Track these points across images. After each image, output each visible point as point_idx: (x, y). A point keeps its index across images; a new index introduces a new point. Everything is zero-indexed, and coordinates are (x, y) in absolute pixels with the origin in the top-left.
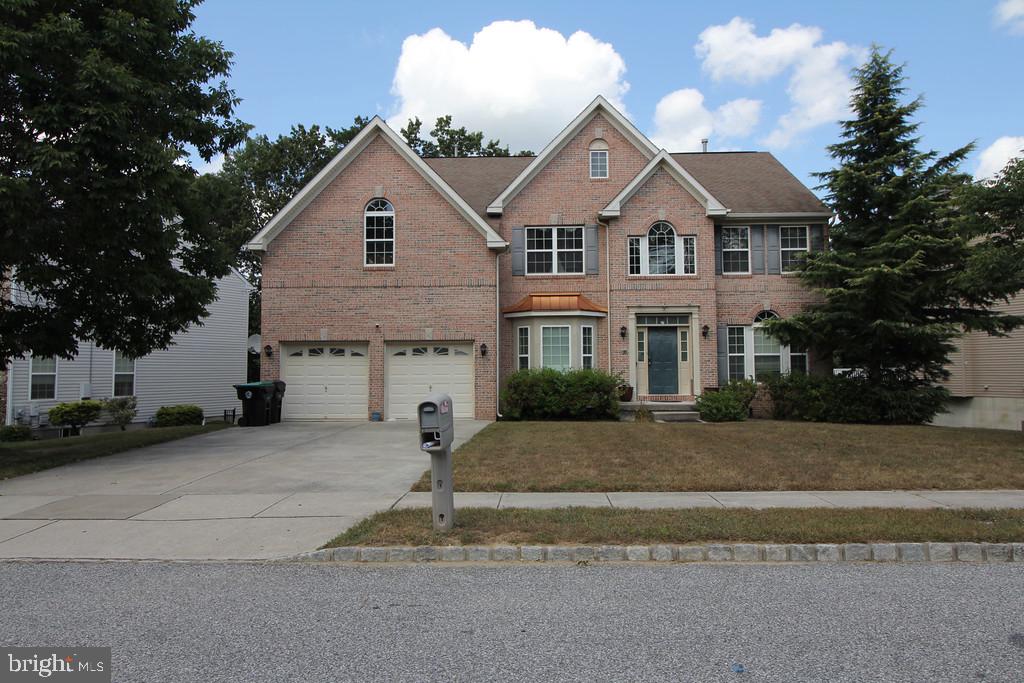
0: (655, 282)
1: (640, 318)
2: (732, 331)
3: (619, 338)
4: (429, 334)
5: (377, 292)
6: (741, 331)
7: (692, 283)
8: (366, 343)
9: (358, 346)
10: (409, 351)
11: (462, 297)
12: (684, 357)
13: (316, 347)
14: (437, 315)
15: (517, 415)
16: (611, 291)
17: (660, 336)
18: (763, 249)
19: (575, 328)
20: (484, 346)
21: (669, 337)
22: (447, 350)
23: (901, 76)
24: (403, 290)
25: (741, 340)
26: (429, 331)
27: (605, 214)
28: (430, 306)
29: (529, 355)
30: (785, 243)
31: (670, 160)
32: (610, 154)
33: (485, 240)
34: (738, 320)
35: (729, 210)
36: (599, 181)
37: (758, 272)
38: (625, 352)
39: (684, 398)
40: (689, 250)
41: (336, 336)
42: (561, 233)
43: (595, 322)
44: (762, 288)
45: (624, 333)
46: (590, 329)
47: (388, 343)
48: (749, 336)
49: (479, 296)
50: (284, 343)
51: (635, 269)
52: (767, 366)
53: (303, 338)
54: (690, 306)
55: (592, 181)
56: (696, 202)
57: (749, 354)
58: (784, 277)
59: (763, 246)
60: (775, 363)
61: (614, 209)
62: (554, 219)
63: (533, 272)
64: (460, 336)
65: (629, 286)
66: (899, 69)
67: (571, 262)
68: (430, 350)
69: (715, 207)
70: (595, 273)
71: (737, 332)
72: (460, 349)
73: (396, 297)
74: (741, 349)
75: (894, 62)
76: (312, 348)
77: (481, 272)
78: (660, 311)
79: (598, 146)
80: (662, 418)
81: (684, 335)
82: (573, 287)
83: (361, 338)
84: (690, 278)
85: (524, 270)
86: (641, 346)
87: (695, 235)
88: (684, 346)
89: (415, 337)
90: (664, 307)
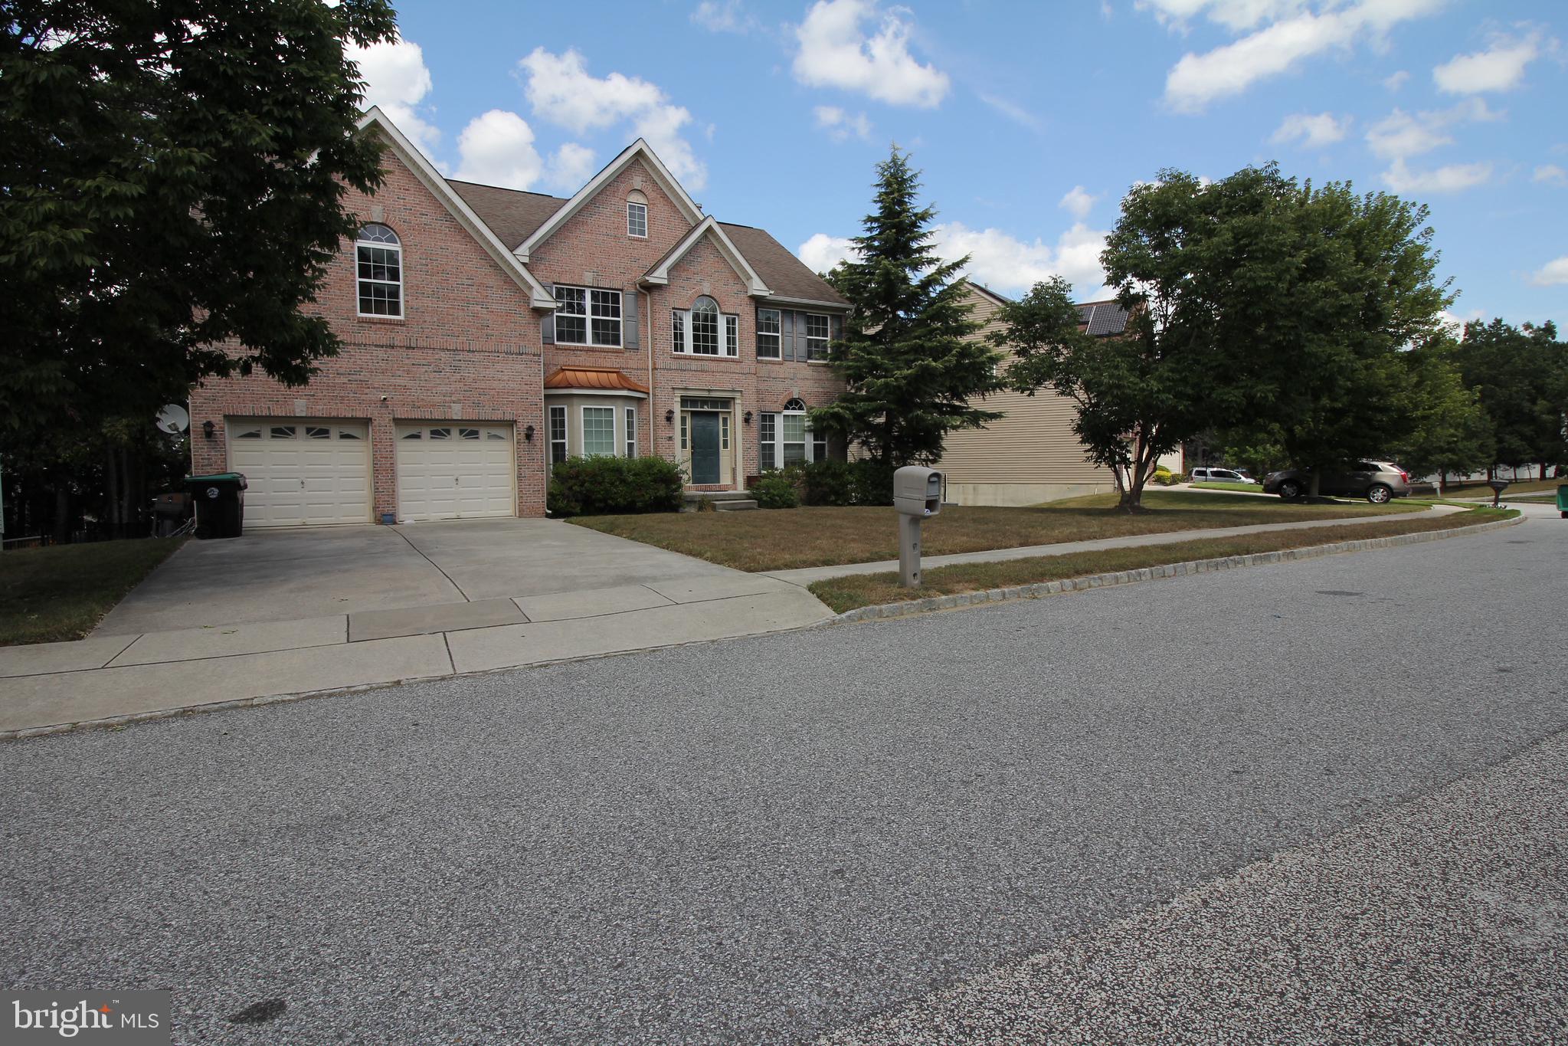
0: (700, 363)
1: (684, 401)
2: (764, 418)
3: (664, 422)
4: (456, 412)
5: (380, 353)
6: (772, 418)
7: (733, 365)
8: (366, 422)
9: (354, 426)
10: (426, 433)
11: (498, 367)
12: (725, 446)
13: (282, 426)
14: (466, 388)
15: (578, 510)
16: (655, 369)
17: (702, 422)
18: (792, 335)
19: (620, 409)
20: (530, 429)
21: (712, 423)
22: (476, 433)
23: (916, 182)
24: (418, 353)
25: (772, 428)
26: (457, 407)
27: (652, 280)
28: (458, 376)
29: (566, 441)
30: (810, 332)
31: (717, 229)
32: (649, 211)
33: (527, 299)
34: (770, 407)
35: (772, 292)
36: (638, 240)
37: (788, 358)
38: (670, 438)
39: (726, 488)
40: (730, 331)
41: (321, 410)
42: (594, 296)
43: (635, 403)
44: (792, 376)
45: (669, 418)
46: (632, 411)
47: (398, 422)
48: (779, 422)
49: (519, 367)
50: (232, 419)
51: (679, 347)
52: (793, 452)
53: (265, 413)
54: (733, 391)
55: (630, 239)
56: (739, 279)
57: (779, 442)
58: (810, 365)
59: (793, 332)
60: (800, 451)
61: (660, 276)
62: (588, 279)
63: (563, 341)
64: (498, 416)
65: (674, 364)
66: (915, 176)
67: (607, 333)
68: (455, 432)
69: (758, 287)
70: (634, 347)
71: (768, 418)
72: (494, 432)
73: (407, 362)
74: (772, 437)
75: (911, 167)
76: (277, 426)
77: (522, 336)
78: (705, 394)
79: (636, 199)
80: (724, 507)
81: (725, 420)
82: (611, 362)
83: (359, 415)
84: (733, 361)
85: (553, 337)
86: (684, 431)
87: (738, 315)
88: (725, 431)
89: (437, 415)
90: (709, 390)
